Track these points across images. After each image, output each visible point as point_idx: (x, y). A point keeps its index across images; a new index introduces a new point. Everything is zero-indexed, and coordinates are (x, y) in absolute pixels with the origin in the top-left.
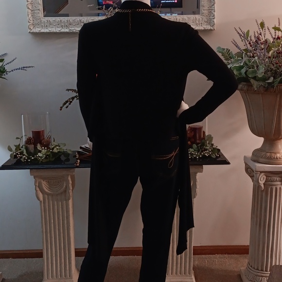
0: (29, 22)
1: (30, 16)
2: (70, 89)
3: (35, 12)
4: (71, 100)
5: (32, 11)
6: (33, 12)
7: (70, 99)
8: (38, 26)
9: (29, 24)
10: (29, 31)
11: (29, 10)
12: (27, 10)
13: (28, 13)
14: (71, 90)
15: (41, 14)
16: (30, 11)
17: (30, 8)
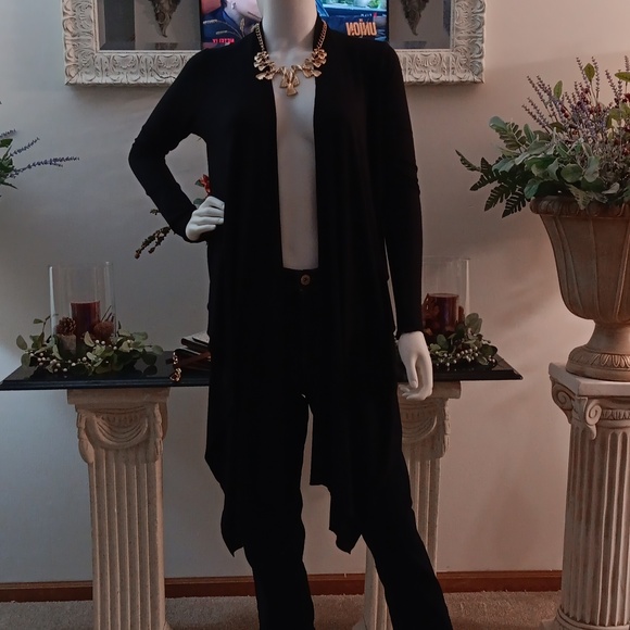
0: (67, 61)
1: (69, 47)
3: (82, 37)
4: (162, 235)
5: (74, 36)
6: (76, 38)
7: (158, 232)
8: (88, 70)
9: (66, 65)
10: (67, 80)
11: (68, 34)
12: (64, 32)
13: (65, 40)
15: (94, 42)
16: (69, 37)
17: (71, 29)
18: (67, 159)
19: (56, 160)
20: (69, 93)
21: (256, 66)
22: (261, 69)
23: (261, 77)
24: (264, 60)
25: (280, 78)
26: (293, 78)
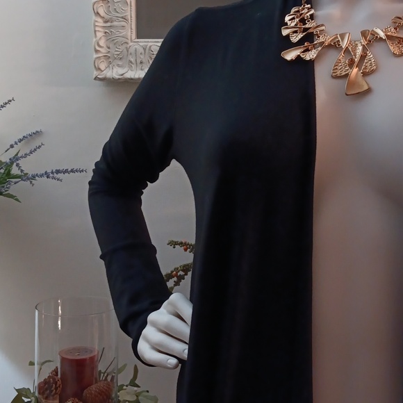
0: (97, 51)
1: (100, 35)
2: (179, 240)
3: (115, 23)
4: (181, 273)
5: (106, 22)
6: (109, 24)
7: (176, 269)
8: (120, 63)
9: (95, 56)
10: (95, 73)
11: (100, 20)
12: (94, 17)
13: (95, 26)
14: (181, 244)
15: (130, 30)
16: (100, 22)
18: (72, 171)
19: (58, 172)
21: (285, 32)
22: (295, 38)
23: (290, 55)
24: (303, 21)
25: (332, 58)
26: (363, 57)
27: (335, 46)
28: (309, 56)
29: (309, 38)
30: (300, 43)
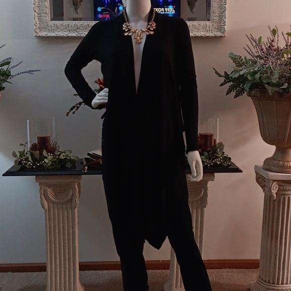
0: (35, 25)
1: (36, 19)
3: (42, 15)
4: (78, 105)
5: (38, 14)
6: (40, 15)
7: (77, 104)
8: (45, 30)
9: (35, 27)
10: (35, 34)
12: (34, 13)
16: (36, 15)
17: (37, 11)
18: (36, 71)
19: (30, 71)
20: (36, 41)
21: (124, 29)
22: (126, 30)
23: (126, 34)
24: (127, 26)
25: (134, 34)
26: (140, 35)
27: (135, 32)
28: (130, 34)
29: (129, 30)
30: (128, 31)
